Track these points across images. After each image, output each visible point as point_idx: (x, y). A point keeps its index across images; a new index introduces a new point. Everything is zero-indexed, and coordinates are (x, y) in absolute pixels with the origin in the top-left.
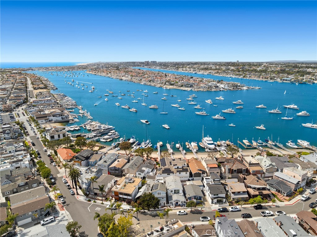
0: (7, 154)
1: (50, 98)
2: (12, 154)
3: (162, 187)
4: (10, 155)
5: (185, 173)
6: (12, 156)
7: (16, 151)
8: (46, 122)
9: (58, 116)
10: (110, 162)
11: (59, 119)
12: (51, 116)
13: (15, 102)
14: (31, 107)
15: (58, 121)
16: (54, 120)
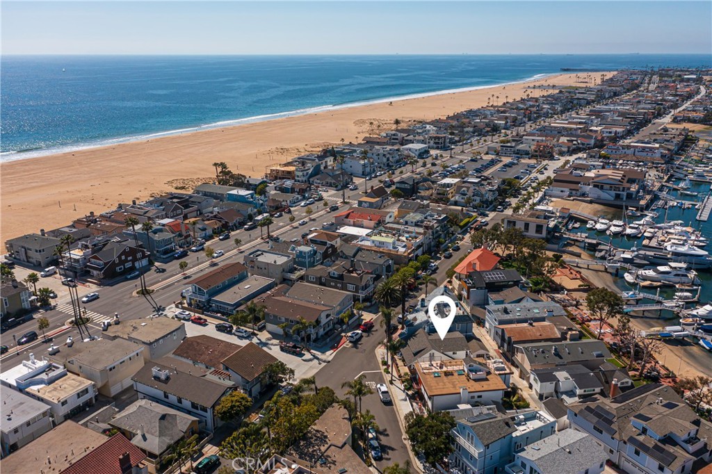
1: (657, 145)
3: (491, 426)
8: (569, 196)
9: (608, 186)
10: (517, 317)
11: (608, 196)
12: (589, 185)
13: (572, 141)
14: (594, 157)
15: (600, 201)
16: (593, 196)
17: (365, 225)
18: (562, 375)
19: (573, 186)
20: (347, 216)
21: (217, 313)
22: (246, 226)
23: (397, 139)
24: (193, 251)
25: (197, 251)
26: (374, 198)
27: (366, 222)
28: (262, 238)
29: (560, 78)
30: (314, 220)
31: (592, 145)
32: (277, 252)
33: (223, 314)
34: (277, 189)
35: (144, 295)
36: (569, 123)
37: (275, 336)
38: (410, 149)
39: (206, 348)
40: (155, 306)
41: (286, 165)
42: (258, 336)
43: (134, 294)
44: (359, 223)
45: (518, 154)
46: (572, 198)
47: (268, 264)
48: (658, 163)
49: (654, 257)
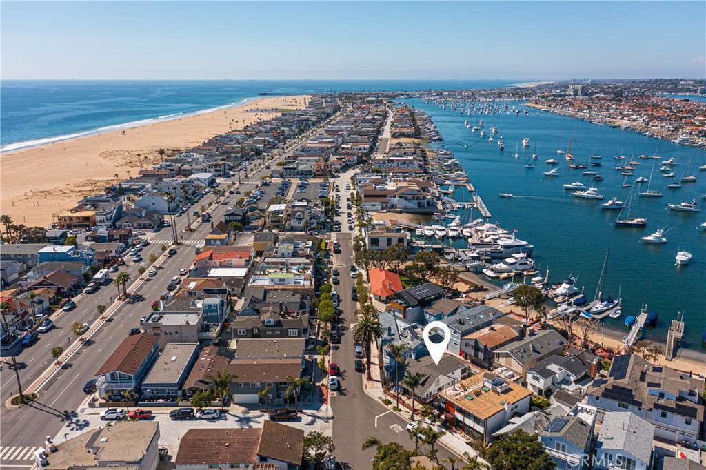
0: (275, 257)
1: (411, 158)
2: (284, 260)
3: (574, 430)
4: (279, 260)
5: (684, 419)
6: (282, 264)
7: (294, 256)
8: (382, 209)
9: (411, 197)
10: (473, 326)
11: (412, 205)
12: (395, 197)
13: (341, 159)
14: (368, 172)
15: (407, 210)
16: (401, 206)
17: (234, 265)
18: (553, 367)
19: (383, 200)
20: (211, 258)
21: (158, 398)
22: (86, 289)
23: (173, 170)
24: (42, 332)
25: (47, 331)
26: (221, 234)
27: (235, 261)
28: (120, 299)
29: (265, 101)
30: (160, 268)
31: (356, 162)
32: (176, 311)
33: (167, 398)
34: (90, 239)
35: (26, 403)
36: (320, 143)
37: (250, 406)
38: (198, 180)
39: (218, 443)
40: (58, 414)
41: (76, 210)
42: (230, 412)
43: (8, 404)
44: (227, 263)
45: (302, 174)
46: (385, 211)
47: (180, 326)
48: (420, 173)
49: (492, 252)
